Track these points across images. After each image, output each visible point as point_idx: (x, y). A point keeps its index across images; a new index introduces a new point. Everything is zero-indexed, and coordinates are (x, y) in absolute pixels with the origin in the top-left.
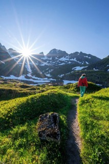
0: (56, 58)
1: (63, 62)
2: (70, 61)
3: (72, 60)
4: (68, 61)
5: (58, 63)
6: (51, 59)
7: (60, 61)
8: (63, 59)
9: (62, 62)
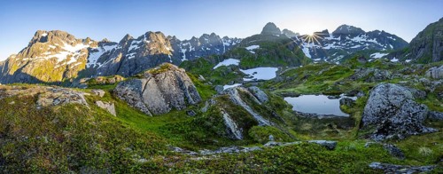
0: (347, 38)
1: (358, 43)
2: (369, 43)
3: (371, 41)
4: (365, 43)
5: (351, 46)
6: (339, 38)
7: (353, 42)
8: (357, 39)
9: (356, 43)
